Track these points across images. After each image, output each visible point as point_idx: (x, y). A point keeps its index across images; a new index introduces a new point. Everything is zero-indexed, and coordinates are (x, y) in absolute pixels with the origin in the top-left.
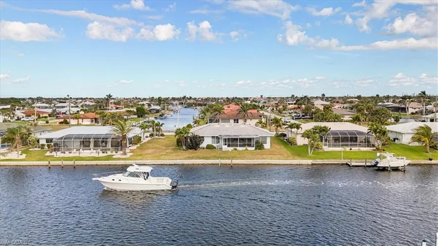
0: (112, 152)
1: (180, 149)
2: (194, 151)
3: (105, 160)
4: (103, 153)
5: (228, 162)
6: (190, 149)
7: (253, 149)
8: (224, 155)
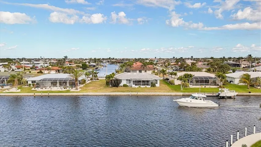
0: (69, 88)
1: (108, 87)
2: (116, 88)
3: (66, 93)
4: (65, 88)
5: (135, 93)
6: (114, 87)
7: (150, 86)
8: (133, 90)
